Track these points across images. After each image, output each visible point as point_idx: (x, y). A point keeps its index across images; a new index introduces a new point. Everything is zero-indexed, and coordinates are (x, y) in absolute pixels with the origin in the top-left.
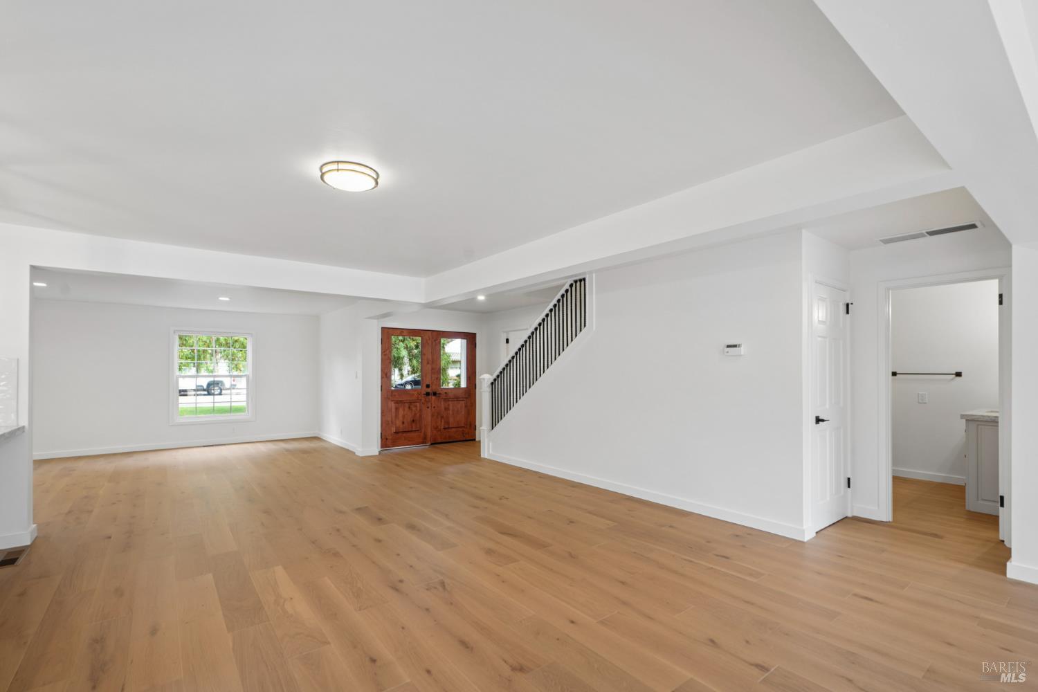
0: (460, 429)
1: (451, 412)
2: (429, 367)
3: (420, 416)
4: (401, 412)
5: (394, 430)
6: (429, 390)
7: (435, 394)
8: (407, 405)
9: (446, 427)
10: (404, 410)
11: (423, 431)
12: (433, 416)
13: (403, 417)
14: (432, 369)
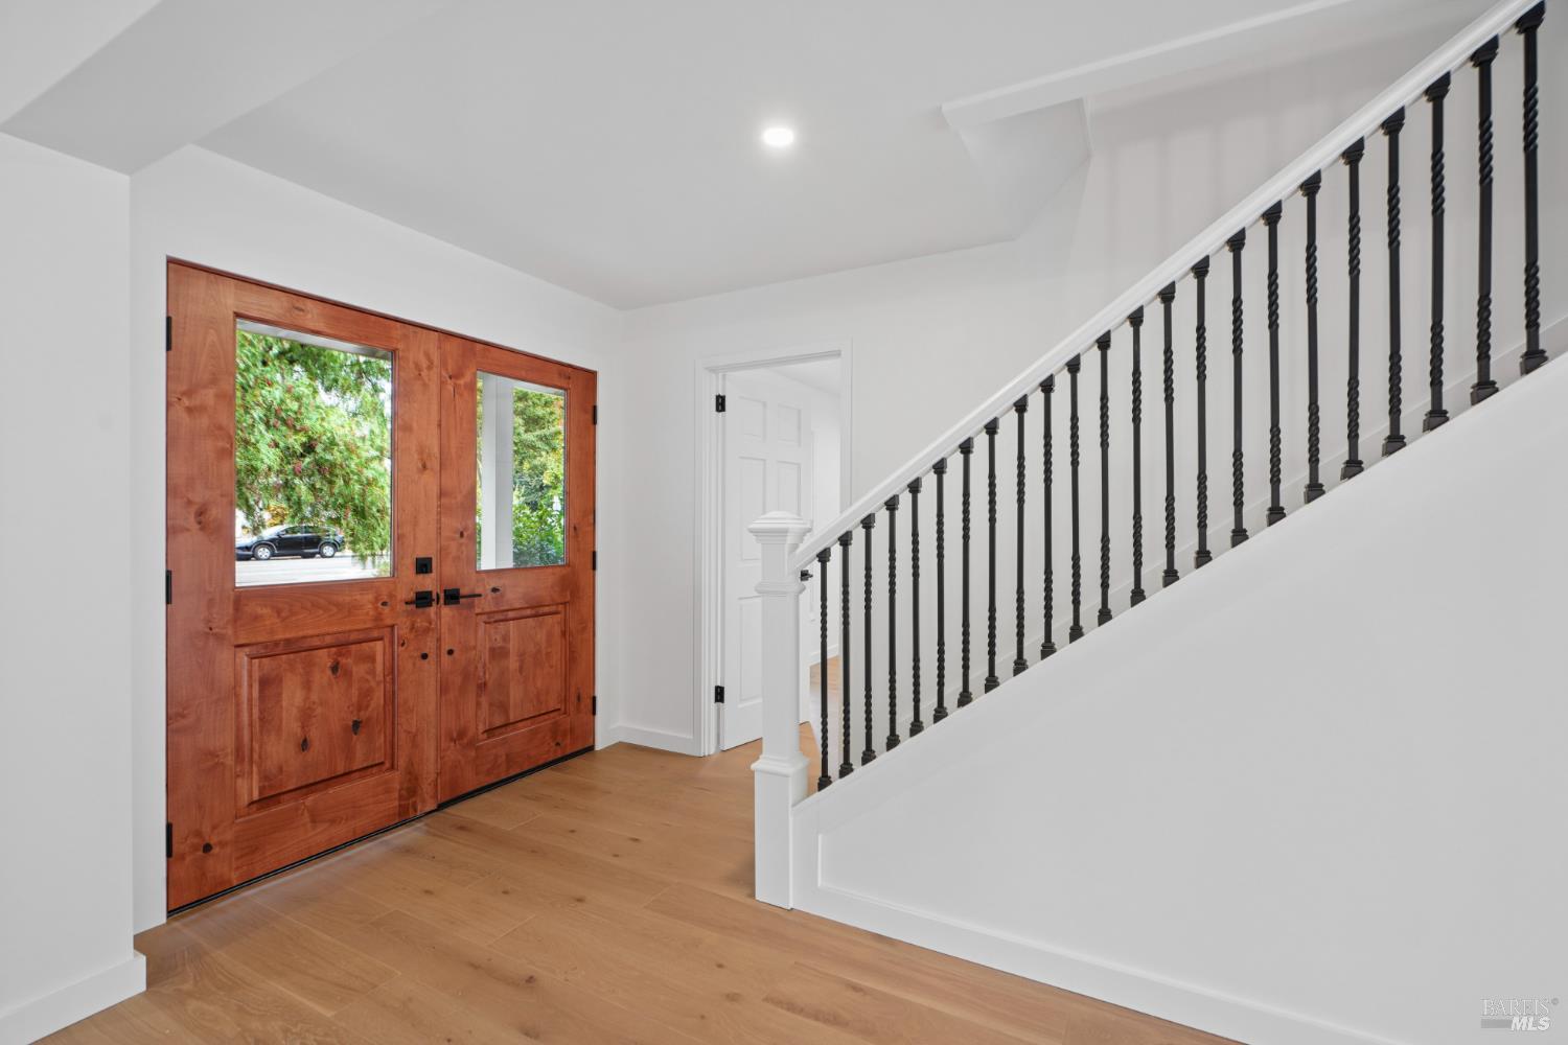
0: (545, 723)
1: (513, 663)
2: (430, 482)
3: (391, 698)
4: (292, 696)
5: (249, 788)
6: (428, 583)
7: (452, 597)
8: (324, 658)
9: (498, 721)
10: (307, 685)
11: (402, 762)
12: (443, 689)
13: (306, 715)
14: (442, 494)
